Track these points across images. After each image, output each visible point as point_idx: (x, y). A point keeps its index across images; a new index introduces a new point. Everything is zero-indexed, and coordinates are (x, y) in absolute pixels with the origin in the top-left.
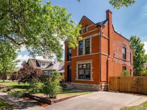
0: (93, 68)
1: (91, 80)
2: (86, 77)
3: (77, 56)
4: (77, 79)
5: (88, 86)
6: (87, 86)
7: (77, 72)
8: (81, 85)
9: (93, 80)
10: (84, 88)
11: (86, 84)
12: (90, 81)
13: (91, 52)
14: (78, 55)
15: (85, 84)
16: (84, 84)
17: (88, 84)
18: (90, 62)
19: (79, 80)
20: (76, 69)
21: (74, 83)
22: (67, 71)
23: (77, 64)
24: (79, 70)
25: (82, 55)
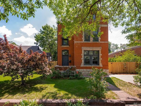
0: (101, 55)
1: (100, 66)
2: (93, 63)
3: (82, 41)
7: (83, 58)
8: (89, 71)
9: (102, 66)
13: (99, 40)
14: (83, 41)
18: (99, 49)
19: (85, 66)
20: (82, 55)
21: (79, 70)
22: (61, 56)
23: (83, 50)
24: (84, 56)
25: (90, 41)
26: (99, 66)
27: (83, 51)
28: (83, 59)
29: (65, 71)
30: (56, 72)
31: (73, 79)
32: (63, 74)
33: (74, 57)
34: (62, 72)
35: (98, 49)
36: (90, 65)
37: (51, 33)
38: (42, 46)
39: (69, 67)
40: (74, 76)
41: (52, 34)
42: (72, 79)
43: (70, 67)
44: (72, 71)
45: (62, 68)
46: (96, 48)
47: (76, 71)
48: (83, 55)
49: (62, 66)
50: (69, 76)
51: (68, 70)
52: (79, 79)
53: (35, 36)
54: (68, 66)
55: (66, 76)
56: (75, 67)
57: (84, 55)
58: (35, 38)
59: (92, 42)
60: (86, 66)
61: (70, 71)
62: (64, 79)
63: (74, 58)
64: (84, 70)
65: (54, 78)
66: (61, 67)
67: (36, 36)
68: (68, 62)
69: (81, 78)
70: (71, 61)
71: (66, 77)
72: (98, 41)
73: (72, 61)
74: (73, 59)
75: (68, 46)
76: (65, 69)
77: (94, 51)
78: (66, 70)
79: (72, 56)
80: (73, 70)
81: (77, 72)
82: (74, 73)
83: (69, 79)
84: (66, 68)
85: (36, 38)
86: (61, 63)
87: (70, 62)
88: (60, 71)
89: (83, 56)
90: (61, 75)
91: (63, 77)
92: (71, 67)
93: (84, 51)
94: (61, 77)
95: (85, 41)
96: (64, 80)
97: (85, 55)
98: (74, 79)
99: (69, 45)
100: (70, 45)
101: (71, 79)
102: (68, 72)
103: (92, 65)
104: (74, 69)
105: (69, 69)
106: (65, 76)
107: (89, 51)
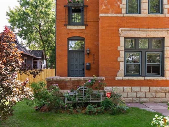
1: (168, 79)
2: (148, 72)
3: (121, 13)
4: (120, 76)
5: (160, 92)
6: (156, 92)
7: (121, 59)
8: (136, 92)
10: (145, 99)
11: (153, 88)
12: (162, 81)
13: (166, 11)
14: (124, 11)
15: (148, 88)
16: (146, 89)
17: (159, 88)
18: (165, 33)
19: (127, 78)
20: (119, 48)
21: (111, 87)
22: (66, 52)
23: (121, 35)
24: (125, 52)
25: (140, 13)
26: (164, 78)
27: (122, 40)
28: (123, 59)
29: (76, 91)
30: (47, 93)
31: (97, 112)
32: (68, 100)
33: (98, 55)
34: (67, 92)
35: (162, 33)
36: (141, 76)
37: (43, 4)
38: (24, 34)
39: (84, 81)
40: (99, 105)
41: (47, 7)
42: (95, 114)
43: (90, 81)
44: (95, 92)
45: (67, 84)
46: (156, 31)
47: (105, 92)
48: (121, 48)
49: (69, 76)
50: (86, 105)
51: (83, 87)
52: (113, 113)
53: (7, 13)
54: (82, 78)
55: (78, 104)
56: (102, 81)
57: (126, 50)
58: (8, 16)
59: (147, 15)
60: (130, 78)
61: (89, 92)
62: (72, 114)
63: (98, 58)
64: (125, 87)
65: (45, 111)
66: (63, 81)
67: (9, 12)
68: (83, 69)
69: (120, 112)
70: (90, 65)
71: (78, 107)
72: (162, 13)
73: (92, 66)
74: (96, 62)
75: (84, 27)
76: (76, 84)
77: (150, 39)
78: (77, 88)
79: (94, 54)
80: (96, 88)
81: (108, 95)
82: (98, 97)
83: (86, 114)
84: (79, 82)
85: (11, 17)
86: (66, 70)
87: (89, 68)
88: (61, 91)
89: (122, 53)
90: (64, 101)
91: (69, 107)
92: (92, 80)
93: (125, 38)
94: (63, 108)
95: (126, 13)
96: (71, 117)
97: (129, 49)
98: (101, 113)
99: (87, 25)
100: (88, 23)
101: (90, 113)
102: (83, 94)
103: (145, 76)
104: (100, 86)
105: (85, 86)
106: (75, 105)
107: (137, 39)
